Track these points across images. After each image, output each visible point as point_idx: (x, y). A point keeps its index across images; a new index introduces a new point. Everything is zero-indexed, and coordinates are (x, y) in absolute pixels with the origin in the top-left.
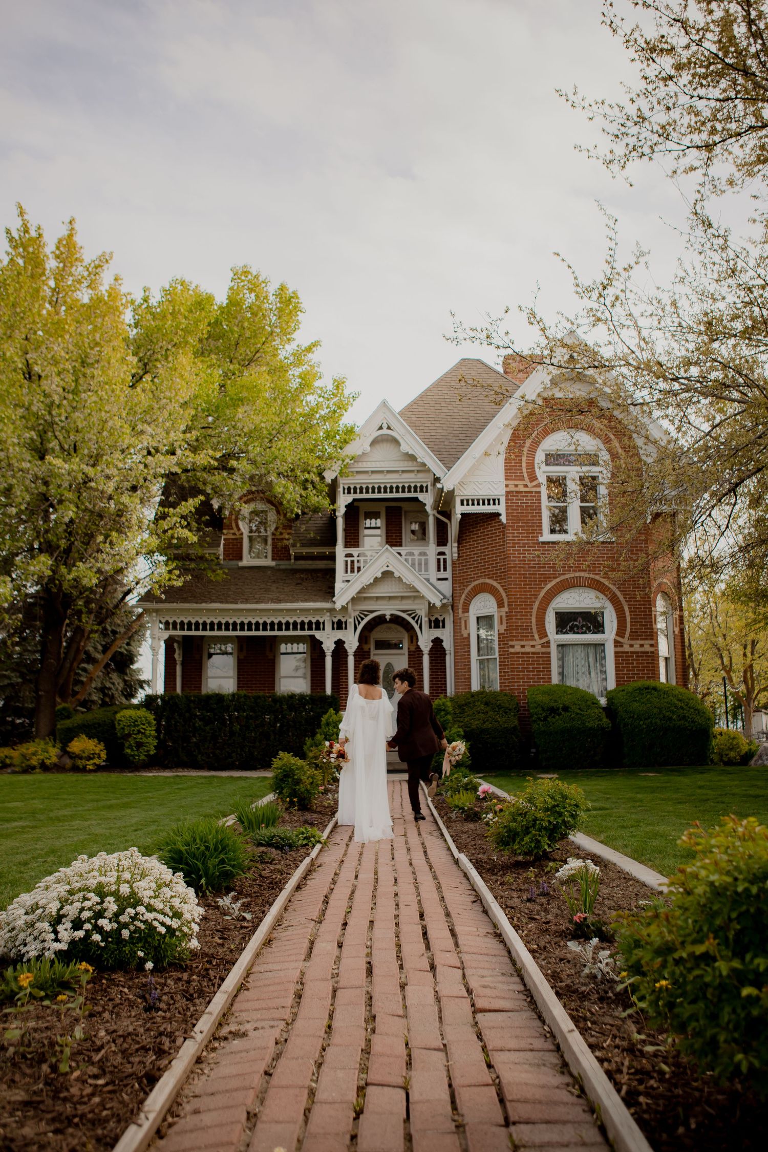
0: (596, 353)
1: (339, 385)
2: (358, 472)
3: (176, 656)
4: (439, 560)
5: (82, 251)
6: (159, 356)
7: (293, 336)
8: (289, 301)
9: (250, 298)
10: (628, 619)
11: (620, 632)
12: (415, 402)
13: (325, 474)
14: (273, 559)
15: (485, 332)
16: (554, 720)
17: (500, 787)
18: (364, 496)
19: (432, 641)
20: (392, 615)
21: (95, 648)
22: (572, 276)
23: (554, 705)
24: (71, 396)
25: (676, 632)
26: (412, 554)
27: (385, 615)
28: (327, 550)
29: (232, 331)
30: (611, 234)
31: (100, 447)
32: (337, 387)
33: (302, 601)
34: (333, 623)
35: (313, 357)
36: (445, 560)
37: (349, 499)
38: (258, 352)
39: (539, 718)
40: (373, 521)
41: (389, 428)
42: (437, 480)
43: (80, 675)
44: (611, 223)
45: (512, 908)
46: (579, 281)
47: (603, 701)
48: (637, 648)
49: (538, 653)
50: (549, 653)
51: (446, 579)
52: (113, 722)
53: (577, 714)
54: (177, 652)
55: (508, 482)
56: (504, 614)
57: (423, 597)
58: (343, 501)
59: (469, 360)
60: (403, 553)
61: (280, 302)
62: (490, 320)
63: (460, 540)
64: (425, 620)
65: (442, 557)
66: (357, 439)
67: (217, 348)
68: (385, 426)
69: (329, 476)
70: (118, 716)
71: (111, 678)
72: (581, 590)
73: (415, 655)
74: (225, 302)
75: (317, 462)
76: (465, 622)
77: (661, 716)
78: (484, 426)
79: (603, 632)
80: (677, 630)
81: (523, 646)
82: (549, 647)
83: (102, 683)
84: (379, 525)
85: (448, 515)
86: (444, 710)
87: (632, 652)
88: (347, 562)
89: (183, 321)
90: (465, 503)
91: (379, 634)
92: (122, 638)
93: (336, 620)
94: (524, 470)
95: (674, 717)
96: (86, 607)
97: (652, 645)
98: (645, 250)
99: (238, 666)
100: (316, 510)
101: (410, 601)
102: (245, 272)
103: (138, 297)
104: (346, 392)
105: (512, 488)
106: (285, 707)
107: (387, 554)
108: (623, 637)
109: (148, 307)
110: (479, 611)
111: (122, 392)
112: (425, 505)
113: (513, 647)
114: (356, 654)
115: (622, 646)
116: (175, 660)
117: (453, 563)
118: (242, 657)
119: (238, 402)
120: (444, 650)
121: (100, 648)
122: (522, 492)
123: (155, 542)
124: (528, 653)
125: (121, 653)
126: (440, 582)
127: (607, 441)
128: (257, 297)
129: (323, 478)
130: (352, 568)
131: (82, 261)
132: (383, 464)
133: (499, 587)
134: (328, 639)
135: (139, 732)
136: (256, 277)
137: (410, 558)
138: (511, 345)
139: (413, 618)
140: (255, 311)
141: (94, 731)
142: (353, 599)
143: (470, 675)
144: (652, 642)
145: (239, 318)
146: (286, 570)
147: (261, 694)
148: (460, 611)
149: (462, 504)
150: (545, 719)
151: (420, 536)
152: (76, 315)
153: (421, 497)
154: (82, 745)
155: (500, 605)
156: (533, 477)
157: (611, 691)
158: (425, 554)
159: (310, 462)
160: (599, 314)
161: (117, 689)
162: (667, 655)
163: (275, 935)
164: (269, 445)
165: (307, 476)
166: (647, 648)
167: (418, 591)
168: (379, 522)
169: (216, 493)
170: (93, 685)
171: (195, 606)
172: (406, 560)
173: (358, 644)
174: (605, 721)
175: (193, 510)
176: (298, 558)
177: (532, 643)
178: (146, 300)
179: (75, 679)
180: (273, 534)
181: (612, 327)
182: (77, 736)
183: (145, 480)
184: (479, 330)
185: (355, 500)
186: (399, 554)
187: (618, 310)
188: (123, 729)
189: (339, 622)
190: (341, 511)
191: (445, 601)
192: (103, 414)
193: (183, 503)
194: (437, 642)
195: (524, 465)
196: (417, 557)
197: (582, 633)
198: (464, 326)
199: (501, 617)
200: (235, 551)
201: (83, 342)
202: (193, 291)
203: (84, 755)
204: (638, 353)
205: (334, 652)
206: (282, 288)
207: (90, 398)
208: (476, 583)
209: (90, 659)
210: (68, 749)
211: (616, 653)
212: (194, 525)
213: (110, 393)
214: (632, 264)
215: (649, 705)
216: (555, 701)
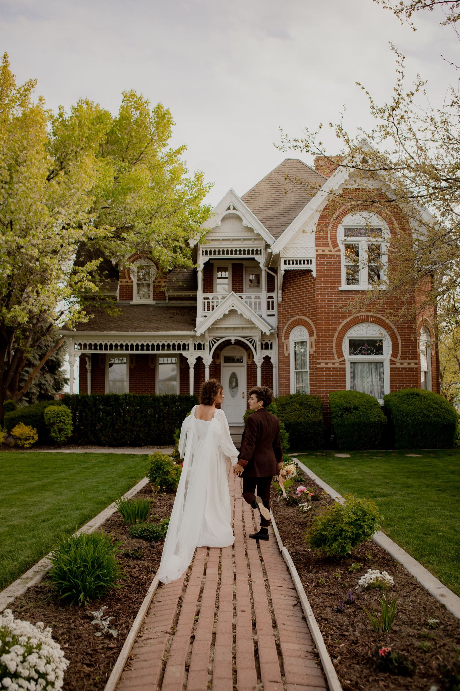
0: (386, 159)
1: (199, 177)
2: (212, 240)
3: (87, 366)
4: (268, 302)
5: (14, 78)
6: (71, 157)
7: (167, 142)
8: (164, 116)
9: (136, 115)
10: (400, 345)
11: (394, 354)
12: (253, 190)
13: (189, 241)
14: (154, 300)
15: (304, 142)
16: (348, 416)
17: (310, 467)
18: (217, 257)
19: (264, 358)
20: (235, 340)
21: (34, 357)
22: (369, 101)
23: (348, 406)
24: (7, 186)
25: (433, 354)
26: (249, 298)
27: (231, 340)
28: (191, 293)
29: (123, 138)
30: (400, 68)
31: (28, 223)
32: (198, 179)
33: (173, 330)
34: (195, 345)
35: (182, 157)
36: (273, 302)
37: (206, 258)
38: (142, 153)
39: (337, 415)
40: (223, 273)
41: (234, 209)
42: (268, 246)
43: (24, 376)
44: (400, 60)
45: (326, 620)
46: (375, 104)
47: (381, 402)
48: (405, 365)
49: (337, 368)
50: (345, 368)
51: (273, 315)
52: (43, 413)
53: (364, 412)
54: (88, 363)
55: (318, 248)
56: (314, 341)
57: (257, 327)
58: (202, 260)
59: (291, 159)
60: (244, 297)
61: (157, 118)
62: (308, 134)
63: (283, 289)
64: (258, 344)
65: (271, 300)
66: (212, 217)
67: (113, 151)
68: (232, 207)
69: (192, 243)
70: (46, 410)
71: (45, 377)
72: (368, 324)
73: (252, 367)
74: (119, 117)
75: (184, 234)
76: (287, 345)
77: (422, 414)
78: (301, 208)
79: (382, 354)
80: (433, 352)
81: (326, 364)
82: (345, 364)
83: (39, 381)
84: (227, 276)
85: (275, 271)
86: (271, 410)
87: (402, 368)
88: (205, 302)
89: (87, 131)
90: (287, 262)
91: (226, 352)
92: (52, 351)
93: (197, 343)
94: (329, 240)
95: (431, 415)
96: (23, 335)
97: (416, 364)
98: (423, 80)
99: (130, 373)
100: (183, 267)
101: (248, 331)
102: (132, 95)
103: (56, 113)
104: (204, 183)
105: (320, 252)
106: (161, 404)
107: (232, 298)
108: (396, 358)
109: (63, 120)
110: (296, 338)
111: (42, 183)
112: (259, 263)
113: (319, 364)
114: (211, 367)
115: (395, 364)
116: (86, 369)
117: (279, 305)
118: (132, 367)
119: (126, 191)
120: (272, 364)
121: (37, 357)
122: (327, 255)
123: (69, 291)
124: (330, 368)
125: (52, 361)
126: (269, 317)
127: (390, 223)
128: (141, 113)
129: (188, 245)
130: (209, 307)
131: (14, 86)
132: (230, 234)
133: (310, 321)
134: (191, 356)
135: (60, 421)
136: (140, 98)
137: (248, 300)
138: (323, 152)
139: (251, 342)
140: (139, 124)
141: (30, 420)
142: (209, 329)
143: (289, 383)
144: (417, 361)
145: (128, 129)
146: (163, 307)
147: (144, 394)
148: (283, 338)
149: (285, 264)
150: (341, 416)
151: (256, 284)
152: (8, 126)
153: (257, 257)
154: (21, 430)
155: (311, 334)
156: (335, 245)
157: (387, 396)
158: (258, 298)
159: (179, 234)
160: (388, 130)
161: (49, 385)
162: (426, 370)
163: (136, 651)
164: (150, 221)
165: (176, 243)
166: (413, 365)
167: (254, 324)
168: (227, 274)
169: (113, 254)
170: (33, 382)
171: (99, 333)
172: (246, 302)
173: (212, 360)
174: (383, 417)
175: (96, 268)
176: (171, 299)
177: (333, 361)
178: (61, 115)
179: (20, 379)
180: (154, 282)
181: (398, 140)
182: (18, 423)
183: (62, 246)
184: (300, 141)
185: (210, 259)
186: (241, 298)
187: (403, 126)
188: (49, 419)
189: (199, 345)
190: (200, 266)
191: (272, 331)
192: (29, 200)
193: (88, 263)
194: (267, 359)
195: (329, 236)
196: (253, 300)
197: (368, 354)
198: (289, 138)
199: (312, 343)
200: (127, 294)
201: (14, 147)
202: (95, 108)
203: (22, 437)
204: (416, 158)
205: (195, 365)
206: (159, 107)
207: (20, 188)
208: (295, 318)
209: (30, 364)
210: (12, 433)
211: (391, 368)
212: (98, 277)
213: (33, 184)
214: (414, 91)
215: (414, 406)
216: (349, 403)
